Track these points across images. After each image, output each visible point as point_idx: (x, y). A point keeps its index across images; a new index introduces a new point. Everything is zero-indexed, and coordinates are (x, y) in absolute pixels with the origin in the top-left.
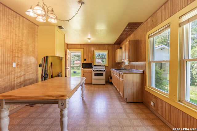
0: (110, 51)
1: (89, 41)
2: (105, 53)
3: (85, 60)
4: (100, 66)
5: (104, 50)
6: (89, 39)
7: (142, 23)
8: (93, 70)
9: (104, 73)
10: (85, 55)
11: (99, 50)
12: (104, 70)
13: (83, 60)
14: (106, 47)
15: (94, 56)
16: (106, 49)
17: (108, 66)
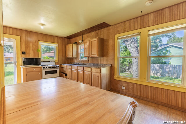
0: (60, 44)
1: (42, 27)
2: (55, 46)
3: (23, 53)
4: (49, 61)
5: (53, 42)
6: (43, 25)
7: (110, 25)
8: (43, 68)
9: (58, 70)
10: (24, 46)
11: (47, 41)
12: (58, 67)
13: (20, 53)
14: (56, 39)
15: (39, 49)
16: (56, 42)
17: (58, 61)
